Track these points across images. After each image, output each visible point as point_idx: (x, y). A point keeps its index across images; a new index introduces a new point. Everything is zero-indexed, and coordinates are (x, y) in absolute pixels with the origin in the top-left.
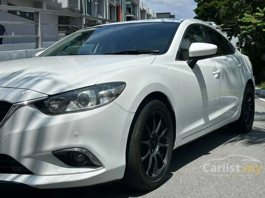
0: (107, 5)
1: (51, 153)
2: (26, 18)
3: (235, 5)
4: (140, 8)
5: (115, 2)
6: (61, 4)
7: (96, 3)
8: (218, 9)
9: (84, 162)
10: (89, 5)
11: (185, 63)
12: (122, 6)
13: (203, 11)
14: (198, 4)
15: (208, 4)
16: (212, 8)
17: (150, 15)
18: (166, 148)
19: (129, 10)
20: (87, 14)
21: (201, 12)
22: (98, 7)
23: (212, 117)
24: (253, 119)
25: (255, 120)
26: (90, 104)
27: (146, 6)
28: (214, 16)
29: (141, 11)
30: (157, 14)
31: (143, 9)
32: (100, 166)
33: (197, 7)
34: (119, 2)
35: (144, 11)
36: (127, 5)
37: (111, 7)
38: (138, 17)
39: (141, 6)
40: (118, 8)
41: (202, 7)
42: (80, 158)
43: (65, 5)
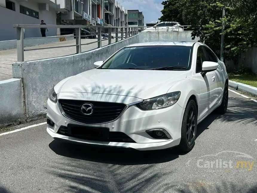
0: (91, 4)
1: (145, 131)
2: (33, 17)
3: (199, 13)
4: (116, 6)
5: (96, 1)
6: (59, 5)
7: (82, 2)
8: (180, 11)
9: (162, 136)
10: (77, 4)
11: (199, 74)
12: (101, 4)
13: (169, 12)
14: (164, 7)
15: (172, 6)
16: (176, 10)
17: (123, 12)
18: (194, 127)
19: (106, 7)
20: (75, 11)
21: (167, 13)
22: (83, 5)
23: (211, 106)
24: (227, 106)
25: (228, 107)
26: (164, 104)
27: (120, 5)
28: (177, 16)
29: (116, 9)
30: (128, 10)
31: (118, 7)
32: (170, 138)
33: (163, 9)
34: (99, 1)
35: (119, 8)
36: (105, 3)
37: (93, 5)
38: (113, 13)
39: (116, 4)
40: (99, 6)
41: (168, 9)
42: (159, 134)
43: (63, 6)
